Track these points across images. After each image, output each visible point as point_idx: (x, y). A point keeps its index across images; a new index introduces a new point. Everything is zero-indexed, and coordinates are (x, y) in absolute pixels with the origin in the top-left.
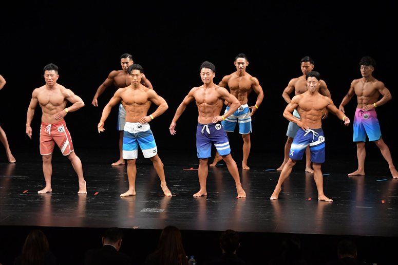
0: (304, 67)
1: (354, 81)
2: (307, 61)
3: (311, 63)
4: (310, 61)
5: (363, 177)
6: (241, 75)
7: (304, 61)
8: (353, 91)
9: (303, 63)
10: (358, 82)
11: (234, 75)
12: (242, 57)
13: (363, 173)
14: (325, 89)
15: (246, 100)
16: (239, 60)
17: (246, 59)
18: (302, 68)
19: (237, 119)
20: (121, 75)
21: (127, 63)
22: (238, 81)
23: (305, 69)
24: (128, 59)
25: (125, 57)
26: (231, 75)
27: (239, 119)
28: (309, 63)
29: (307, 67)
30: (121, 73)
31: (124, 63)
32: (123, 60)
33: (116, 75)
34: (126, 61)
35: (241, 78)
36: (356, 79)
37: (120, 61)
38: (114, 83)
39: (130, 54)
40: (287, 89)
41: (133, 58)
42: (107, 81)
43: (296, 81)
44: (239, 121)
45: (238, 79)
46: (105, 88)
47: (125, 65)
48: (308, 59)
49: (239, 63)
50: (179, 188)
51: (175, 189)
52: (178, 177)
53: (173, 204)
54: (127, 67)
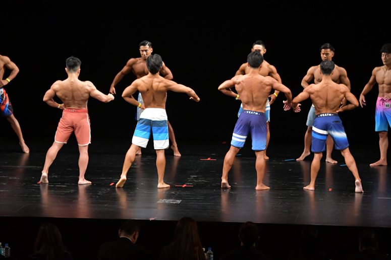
0: (323, 54)
1: (376, 69)
2: (327, 48)
3: (331, 50)
4: (329, 48)
5: (385, 168)
7: (324, 48)
8: (375, 79)
9: (323, 50)
10: (380, 70)
12: (259, 44)
13: (385, 164)
14: (345, 77)
16: (256, 47)
17: (263, 46)
18: (322, 55)
20: (140, 62)
21: (146, 51)
23: (325, 56)
24: (147, 46)
25: (144, 45)
28: (329, 50)
29: (327, 54)
30: (139, 61)
31: (143, 51)
32: (142, 48)
33: (134, 63)
34: (146, 49)
36: (378, 66)
37: (139, 48)
38: (133, 71)
39: (149, 41)
40: (306, 77)
42: (125, 69)
43: (315, 69)
46: (123, 76)
47: (145, 53)
48: (328, 46)
50: (196, 178)
51: (192, 179)
52: (196, 167)
53: (190, 195)
54: (147, 54)
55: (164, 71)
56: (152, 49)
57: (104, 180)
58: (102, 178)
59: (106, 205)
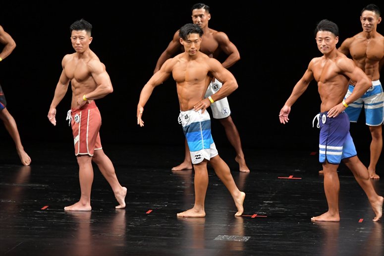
6: (369, 37)
11: (359, 37)
15: (378, 75)
16: (366, 13)
19: (363, 103)
21: (201, 16)
22: (365, 46)
24: (203, 10)
25: (199, 7)
26: (355, 37)
27: (366, 102)
31: (196, 16)
32: (196, 11)
34: (201, 13)
35: (369, 41)
37: (192, 13)
39: (206, 3)
41: (210, 11)
44: (365, 107)
45: (365, 42)
47: (199, 19)
49: (365, 19)
50: (272, 205)
51: (265, 207)
52: (271, 188)
53: (263, 229)
54: (202, 21)
55: (227, 48)
56: (209, 15)
57: (139, 205)
58: (134, 203)
59: (140, 242)
